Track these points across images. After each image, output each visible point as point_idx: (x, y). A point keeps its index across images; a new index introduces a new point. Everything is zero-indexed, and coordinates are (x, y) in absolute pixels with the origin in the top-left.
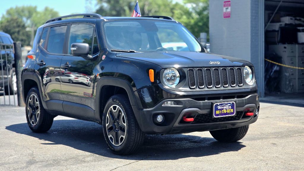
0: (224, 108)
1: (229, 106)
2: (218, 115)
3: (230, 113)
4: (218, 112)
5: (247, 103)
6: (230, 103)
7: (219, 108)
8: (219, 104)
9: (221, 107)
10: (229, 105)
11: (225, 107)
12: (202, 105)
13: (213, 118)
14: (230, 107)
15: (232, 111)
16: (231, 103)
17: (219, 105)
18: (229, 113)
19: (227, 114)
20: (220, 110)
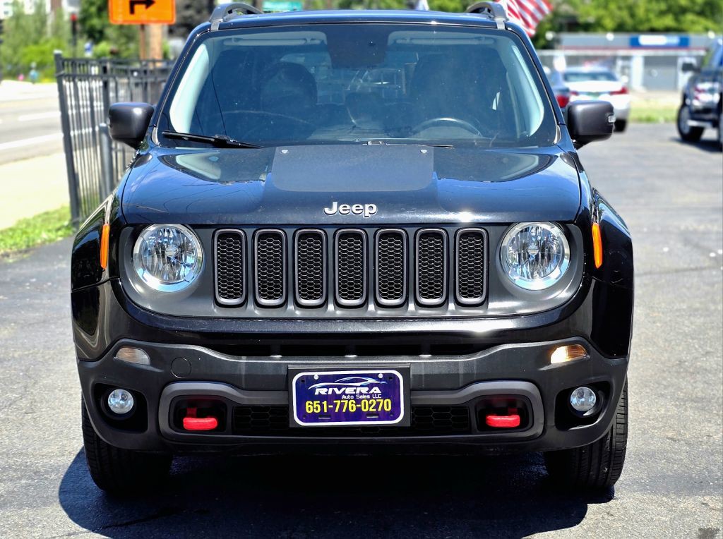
0: (344, 393)
1: (371, 386)
2: (314, 417)
3: (377, 413)
4: (312, 407)
5: (475, 379)
6: (375, 376)
7: (320, 390)
8: (316, 375)
9: (328, 387)
10: (371, 381)
11: (348, 391)
12: (243, 373)
13: (291, 426)
14: (376, 390)
15: (387, 405)
16: (381, 376)
17: (317, 382)
18: (369, 413)
19: (359, 415)
20: (321, 398)
